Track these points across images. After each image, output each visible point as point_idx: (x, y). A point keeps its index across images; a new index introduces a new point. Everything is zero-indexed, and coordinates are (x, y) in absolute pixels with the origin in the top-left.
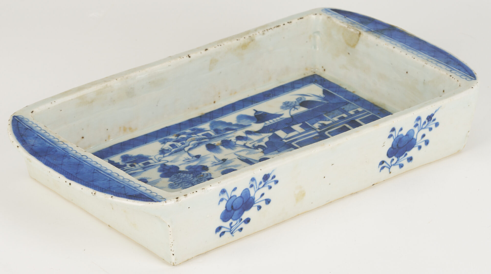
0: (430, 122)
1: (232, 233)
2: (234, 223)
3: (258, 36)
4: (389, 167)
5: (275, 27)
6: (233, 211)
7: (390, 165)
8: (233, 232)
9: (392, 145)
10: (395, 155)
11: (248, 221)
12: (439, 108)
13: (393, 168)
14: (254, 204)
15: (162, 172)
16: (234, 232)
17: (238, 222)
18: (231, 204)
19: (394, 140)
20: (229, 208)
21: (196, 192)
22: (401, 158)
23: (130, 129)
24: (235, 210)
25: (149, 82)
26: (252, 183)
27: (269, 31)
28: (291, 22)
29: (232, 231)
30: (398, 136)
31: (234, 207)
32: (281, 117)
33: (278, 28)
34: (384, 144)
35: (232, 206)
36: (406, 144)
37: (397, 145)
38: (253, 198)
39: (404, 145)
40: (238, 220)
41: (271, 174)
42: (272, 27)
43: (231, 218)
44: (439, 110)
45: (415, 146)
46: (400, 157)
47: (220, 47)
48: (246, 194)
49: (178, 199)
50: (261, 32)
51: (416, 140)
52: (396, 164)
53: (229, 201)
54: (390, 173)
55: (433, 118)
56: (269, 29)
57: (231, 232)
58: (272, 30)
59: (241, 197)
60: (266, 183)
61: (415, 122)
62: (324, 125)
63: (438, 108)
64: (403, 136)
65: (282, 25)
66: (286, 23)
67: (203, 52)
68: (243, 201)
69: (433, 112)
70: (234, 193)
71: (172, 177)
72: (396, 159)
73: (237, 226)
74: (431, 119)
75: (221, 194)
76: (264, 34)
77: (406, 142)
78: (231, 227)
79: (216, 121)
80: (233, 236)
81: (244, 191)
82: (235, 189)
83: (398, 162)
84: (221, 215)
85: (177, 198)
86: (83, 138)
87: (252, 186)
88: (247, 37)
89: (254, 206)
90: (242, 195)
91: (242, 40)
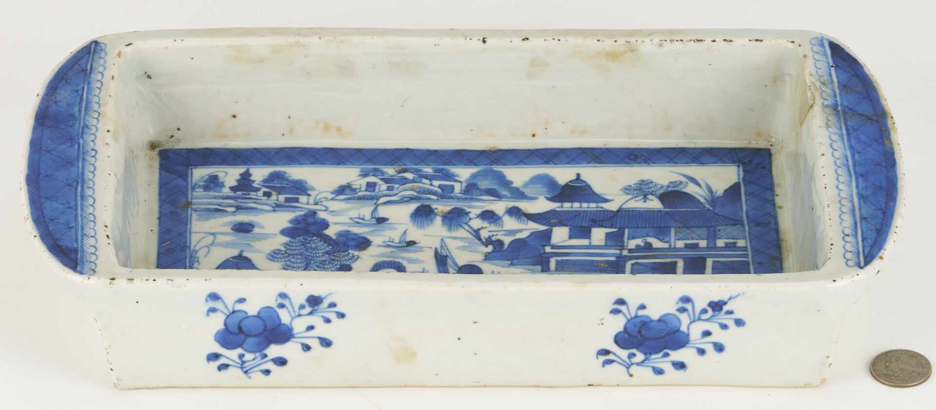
0: (719, 313)
1: (246, 372)
2: (249, 356)
3: (647, 46)
4: (628, 366)
5: (690, 40)
6: (242, 336)
7: (629, 363)
8: (249, 372)
9: (625, 328)
10: (636, 348)
11: (281, 362)
12: (739, 294)
13: (633, 369)
14: (292, 338)
15: (294, 225)
16: (252, 373)
17: (258, 357)
18: (238, 323)
19: (629, 321)
20: (233, 328)
21: (154, 280)
22: (653, 357)
23: (339, 129)
24: (248, 335)
25: (389, 62)
26: (280, 301)
27: (675, 42)
28: (731, 41)
29: (245, 368)
30: (636, 317)
31: (245, 329)
32: (601, 205)
33: (697, 44)
34: (603, 322)
35: (240, 328)
36: (663, 337)
37: (640, 332)
38: (288, 328)
39: (658, 336)
40: (258, 354)
41: (325, 298)
42: (685, 39)
43: (240, 346)
44: (739, 298)
45: (687, 345)
46: (651, 354)
47: (556, 41)
48: (270, 317)
49: (114, 281)
50: (656, 40)
51: (688, 335)
52: (644, 364)
53: (232, 316)
54: (631, 375)
55: (726, 308)
56: (677, 41)
57: (245, 370)
58: (683, 43)
59: (258, 316)
60: (316, 310)
61: (677, 303)
62: (648, 246)
63: (737, 295)
64: (652, 321)
65: (708, 40)
66: (719, 40)
67: (517, 41)
68: (266, 326)
69: (725, 299)
70: (238, 307)
71: (297, 239)
72: (640, 357)
73: (254, 365)
74: (721, 309)
75: (208, 299)
76: (661, 45)
77: (662, 333)
78: (244, 362)
79: (494, 170)
80: (250, 377)
81: (264, 310)
82: (242, 300)
83: (647, 363)
84: (216, 335)
85: (113, 279)
86: (234, 116)
87: (282, 306)
88: (622, 41)
89: (292, 341)
90: (262, 315)
91: (608, 43)
